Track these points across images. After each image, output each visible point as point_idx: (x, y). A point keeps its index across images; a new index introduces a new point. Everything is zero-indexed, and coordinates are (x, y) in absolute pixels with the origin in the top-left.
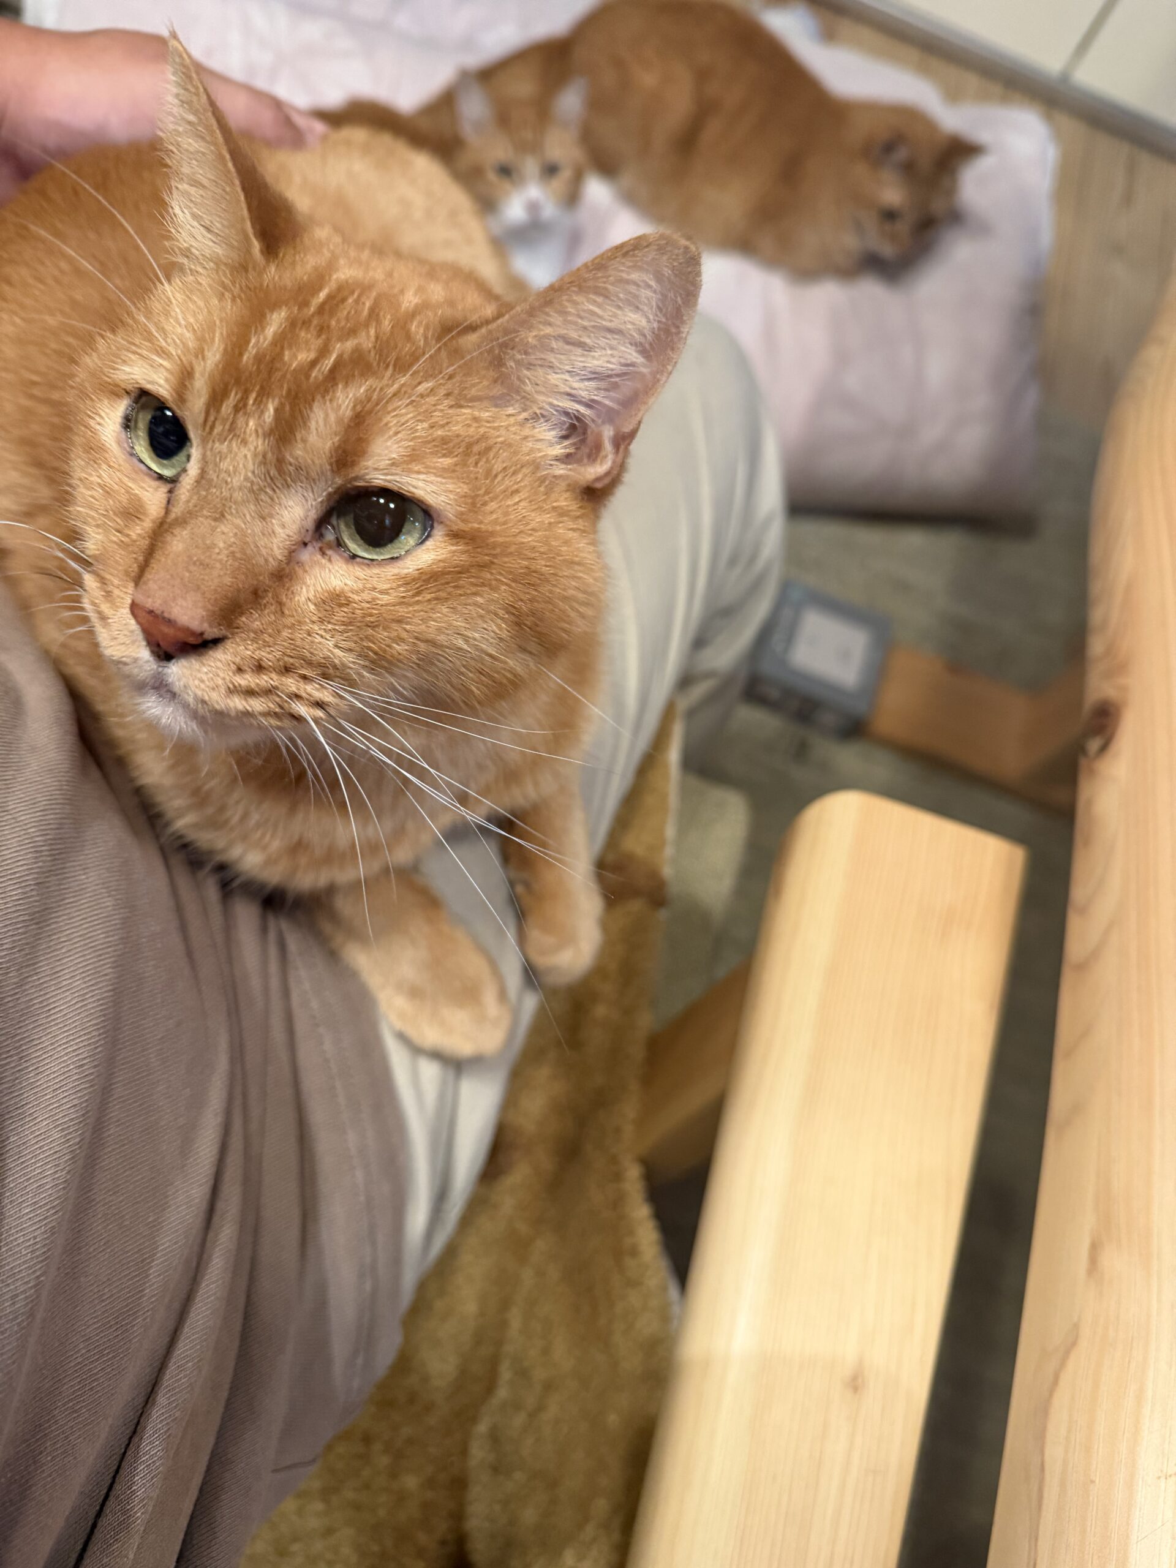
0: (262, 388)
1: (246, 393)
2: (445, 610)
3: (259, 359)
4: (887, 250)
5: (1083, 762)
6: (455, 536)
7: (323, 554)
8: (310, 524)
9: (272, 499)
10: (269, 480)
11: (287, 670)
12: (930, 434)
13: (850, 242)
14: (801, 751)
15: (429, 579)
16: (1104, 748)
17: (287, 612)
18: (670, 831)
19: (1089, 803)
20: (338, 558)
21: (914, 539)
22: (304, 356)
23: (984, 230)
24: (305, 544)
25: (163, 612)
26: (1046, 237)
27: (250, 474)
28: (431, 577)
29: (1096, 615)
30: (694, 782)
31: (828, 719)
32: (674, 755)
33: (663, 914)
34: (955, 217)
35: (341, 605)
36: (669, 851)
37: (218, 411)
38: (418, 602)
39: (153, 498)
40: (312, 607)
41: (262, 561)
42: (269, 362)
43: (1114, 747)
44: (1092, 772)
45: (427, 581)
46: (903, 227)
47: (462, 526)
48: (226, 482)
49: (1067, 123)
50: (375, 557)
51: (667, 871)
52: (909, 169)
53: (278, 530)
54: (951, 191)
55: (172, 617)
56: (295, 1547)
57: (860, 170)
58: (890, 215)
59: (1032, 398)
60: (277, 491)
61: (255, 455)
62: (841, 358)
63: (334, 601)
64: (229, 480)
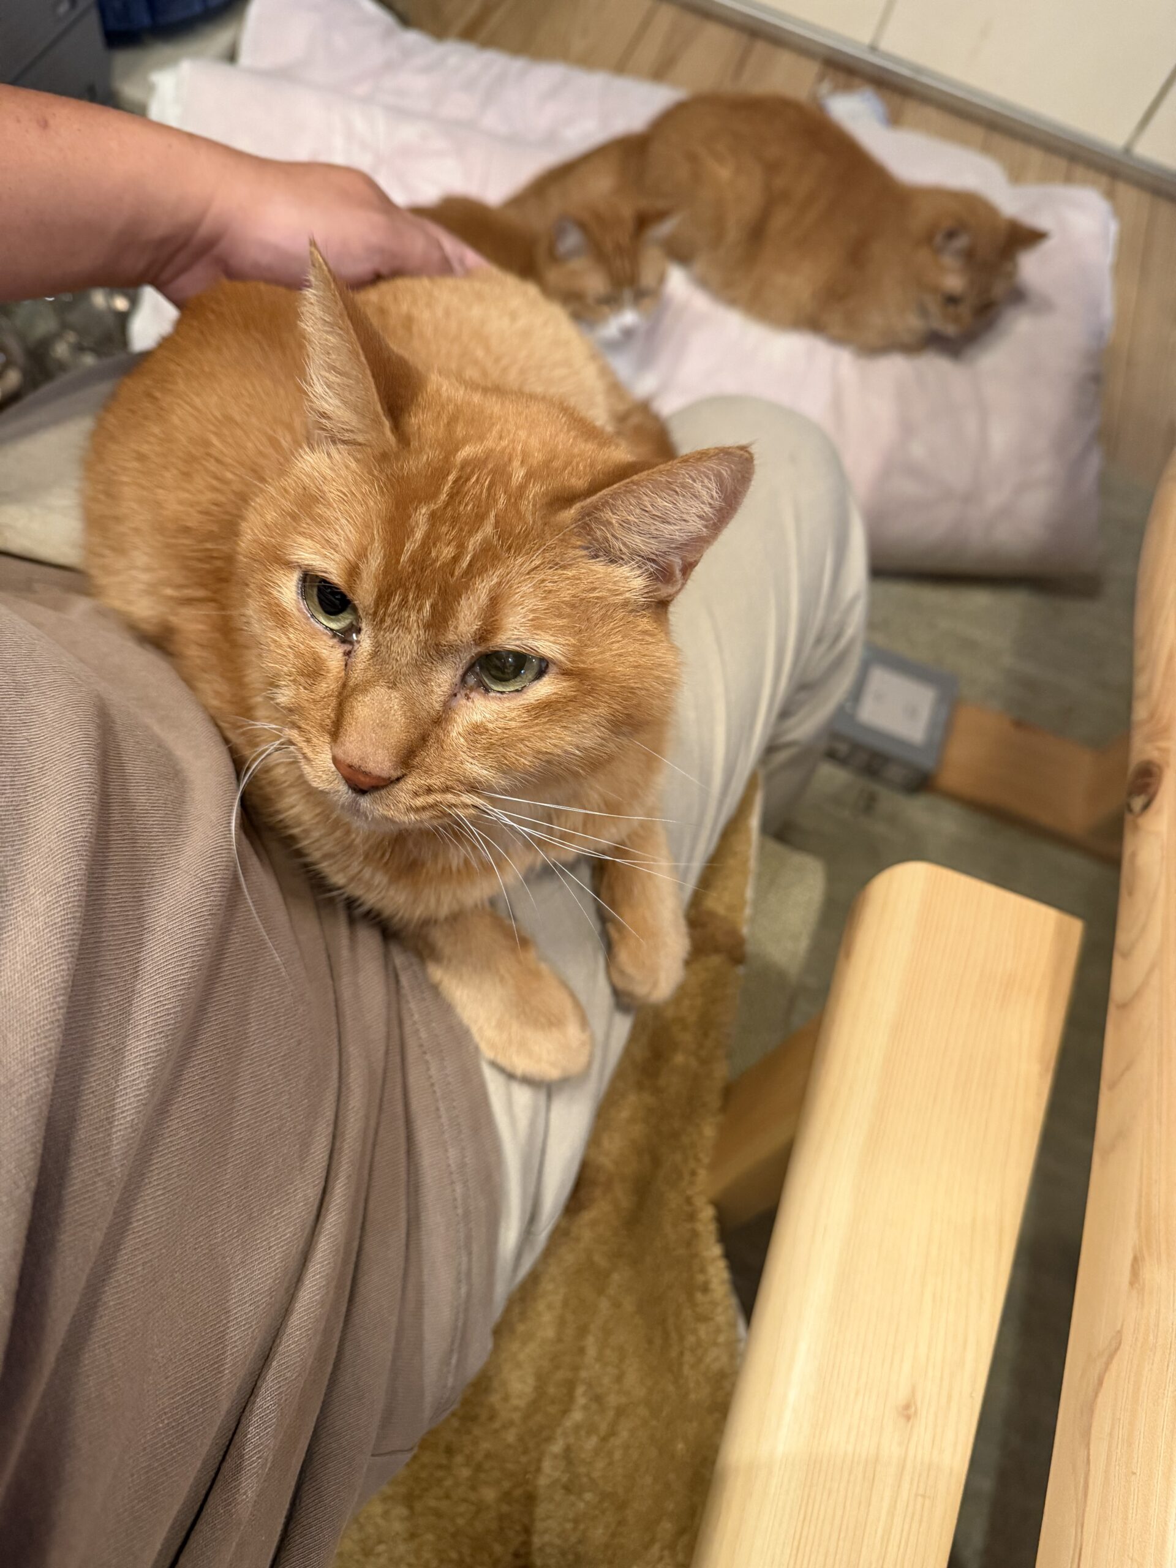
0: (418, 586)
1: (406, 591)
2: (558, 730)
3: (412, 560)
4: (950, 330)
5: (1129, 817)
6: (566, 673)
7: (468, 698)
8: (457, 679)
9: (431, 669)
10: (429, 657)
11: (447, 789)
12: (994, 500)
13: (913, 323)
14: (869, 804)
15: (546, 708)
16: (1146, 806)
17: (445, 747)
18: (749, 893)
19: (1134, 855)
20: (478, 697)
21: (980, 599)
22: (447, 552)
23: (1045, 306)
24: (455, 695)
25: (360, 767)
26: (1108, 311)
27: (414, 655)
28: (546, 706)
29: (1141, 683)
30: (774, 846)
31: (894, 773)
32: (754, 822)
33: (741, 970)
34: (1018, 296)
35: (481, 734)
36: (748, 911)
37: (387, 606)
38: (537, 725)
39: (332, 655)
40: (462, 740)
41: (425, 714)
42: (421, 560)
43: (1156, 804)
44: (1136, 828)
45: (543, 709)
46: (965, 310)
47: (569, 665)
48: (397, 660)
49: (1128, 194)
50: (504, 690)
51: (745, 930)
52: (969, 256)
53: (436, 689)
54: (1011, 275)
55: (367, 770)
56: (381, 1548)
57: (923, 256)
58: (952, 300)
59: (1095, 462)
60: (434, 662)
61: (418, 642)
62: (907, 429)
63: (477, 730)
64: (398, 658)
